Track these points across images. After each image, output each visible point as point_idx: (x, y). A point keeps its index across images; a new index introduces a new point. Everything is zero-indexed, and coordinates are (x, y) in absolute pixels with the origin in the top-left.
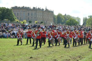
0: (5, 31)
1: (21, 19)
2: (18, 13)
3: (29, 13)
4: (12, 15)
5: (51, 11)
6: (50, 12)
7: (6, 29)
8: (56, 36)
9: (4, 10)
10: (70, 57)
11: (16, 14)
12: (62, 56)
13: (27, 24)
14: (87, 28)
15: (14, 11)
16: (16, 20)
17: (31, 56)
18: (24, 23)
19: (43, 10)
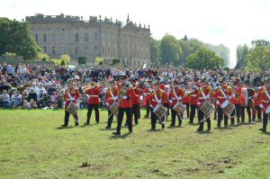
0: (7, 88)
1: (54, 52)
2: (45, 35)
3: (77, 35)
4: (29, 40)
5: (142, 27)
6: (141, 32)
7: (9, 81)
8: (171, 101)
9: (4, 25)
10: (200, 162)
11: (41, 37)
12: (176, 159)
13: (72, 67)
14: (249, 77)
15: (32, 29)
16: (41, 55)
17: (84, 162)
18: (63, 63)
19: (119, 24)
